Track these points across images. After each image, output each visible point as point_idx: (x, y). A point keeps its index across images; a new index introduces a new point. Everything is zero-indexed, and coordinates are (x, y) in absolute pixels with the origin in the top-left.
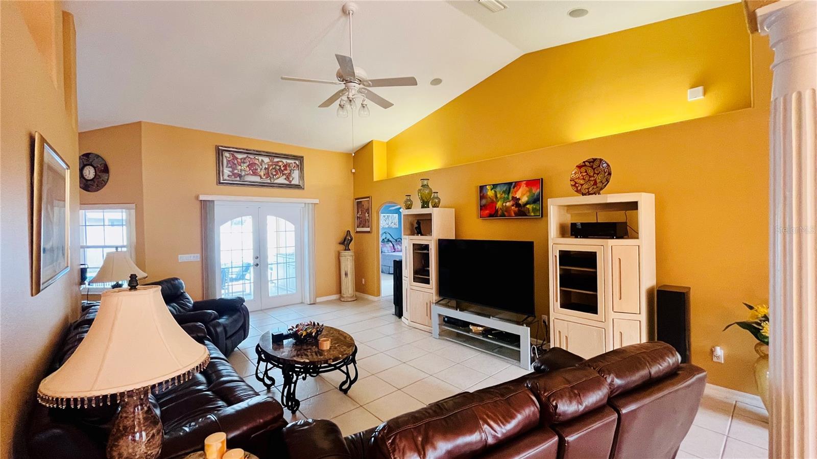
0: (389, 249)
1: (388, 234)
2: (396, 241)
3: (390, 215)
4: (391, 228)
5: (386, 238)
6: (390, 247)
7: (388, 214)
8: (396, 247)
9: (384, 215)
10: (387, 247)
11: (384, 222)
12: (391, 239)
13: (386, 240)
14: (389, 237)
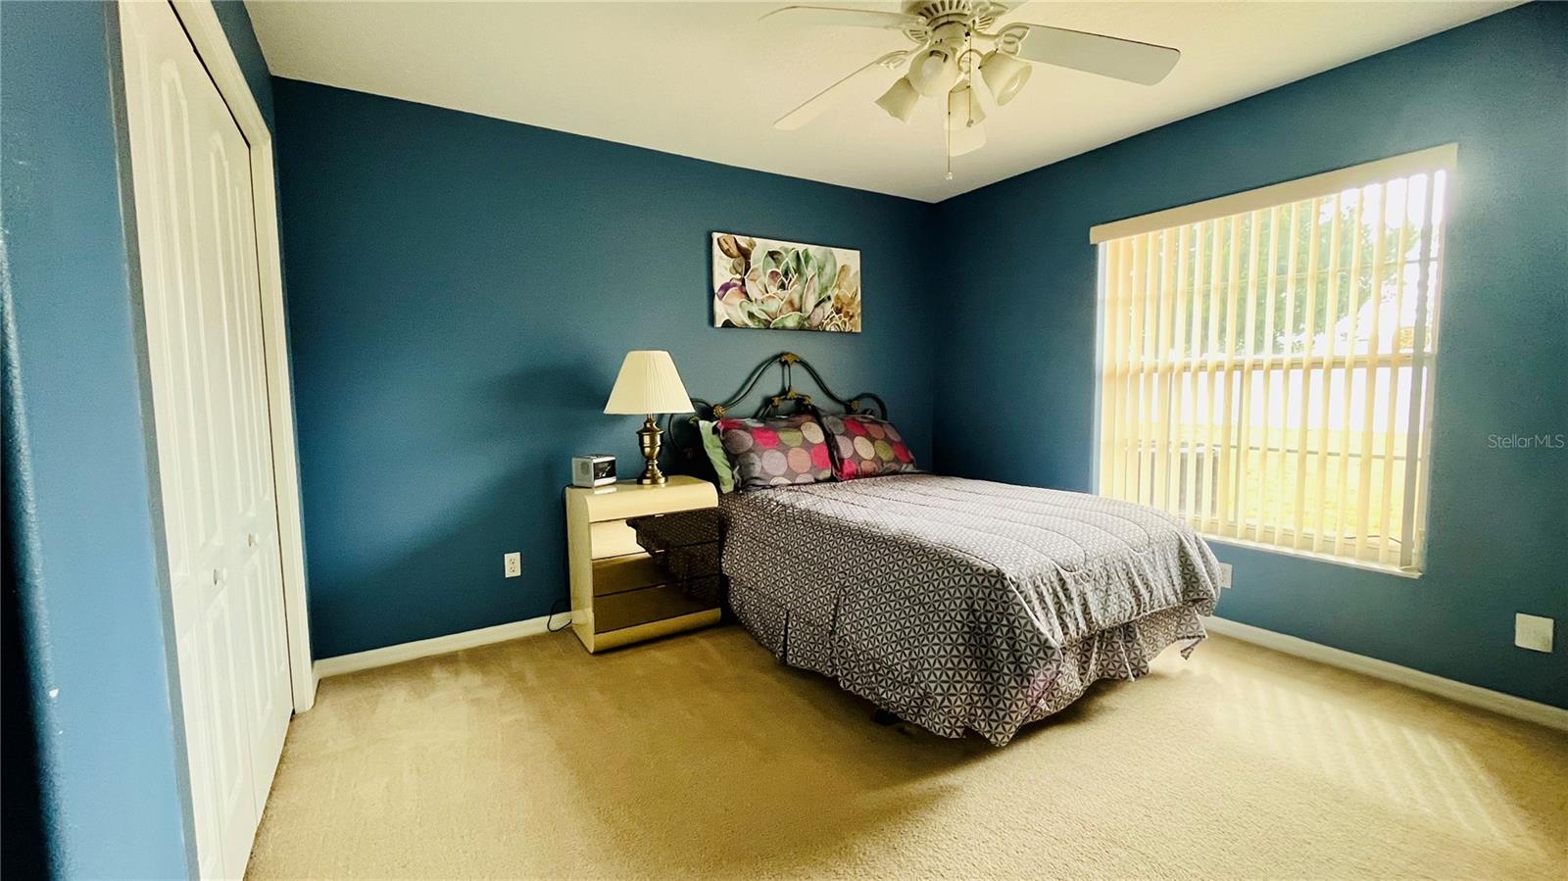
0: (801, 460)
1: (796, 369)
2: (849, 410)
3: (812, 249)
4: (818, 330)
5: (784, 392)
6: (806, 444)
7: (800, 247)
8: (845, 448)
9: (776, 245)
10: (785, 450)
11: (773, 289)
12: (817, 399)
13: (784, 405)
14: (802, 385)
